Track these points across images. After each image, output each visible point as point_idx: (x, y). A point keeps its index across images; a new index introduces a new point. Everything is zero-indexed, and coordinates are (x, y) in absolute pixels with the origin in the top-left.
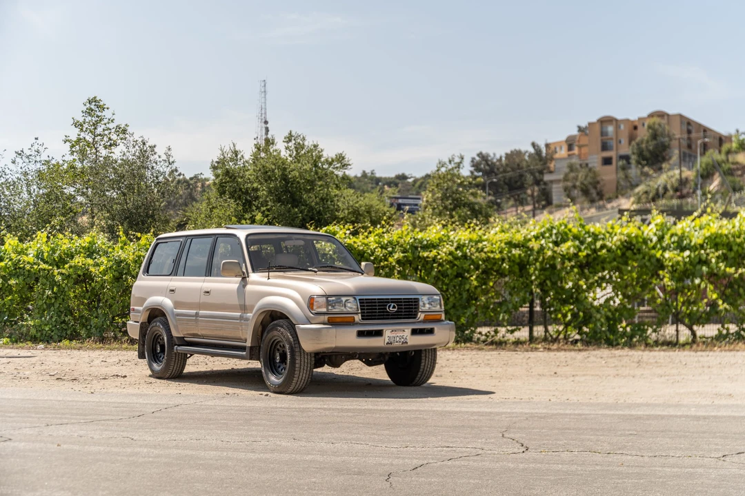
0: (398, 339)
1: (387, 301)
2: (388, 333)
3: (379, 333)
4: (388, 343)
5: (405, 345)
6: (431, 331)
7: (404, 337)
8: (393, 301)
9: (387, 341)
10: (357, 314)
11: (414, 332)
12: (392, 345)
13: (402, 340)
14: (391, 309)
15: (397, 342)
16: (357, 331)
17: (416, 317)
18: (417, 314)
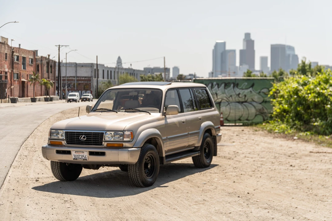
0: (80, 157)
2: (73, 153)
3: (69, 153)
4: (74, 159)
5: (86, 161)
6: (103, 154)
7: (85, 156)
8: (86, 134)
9: (74, 157)
10: (63, 140)
11: (91, 153)
12: (77, 160)
13: (83, 158)
14: (82, 139)
15: (80, 159)
16: (56, 150)
17: (102, 145)
18: (102, 143)
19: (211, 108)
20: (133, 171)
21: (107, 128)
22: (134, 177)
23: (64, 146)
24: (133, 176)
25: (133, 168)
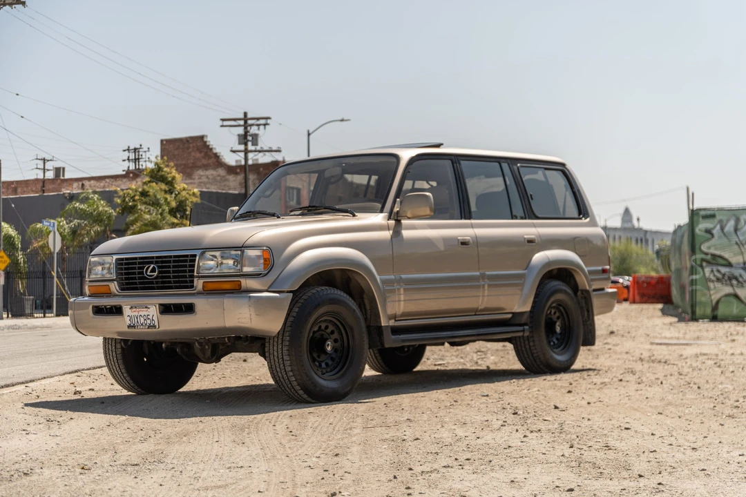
0: (142, 320)
1: (146, 261)
2: (127, 311)
3: (119, 310)
4: (129, 327)
5: (153, 330)
6: (189, 309)
7: (151, 317)
8: (158, 260)
9: (128, 322)
10: (113, 280)
11: (166, 309)
12: (136, 330)
13: (149, 321)
14: (148, 274)
15: (142, 325)
16: (93, 306)
17: (192, 287)
18: (193, 282)
19: (581, 219)
20: (276, 358)
21: (206, 243)
22: (280, 375)
23: (115, 295)
24: (278, 370)
25: (275, 348)
